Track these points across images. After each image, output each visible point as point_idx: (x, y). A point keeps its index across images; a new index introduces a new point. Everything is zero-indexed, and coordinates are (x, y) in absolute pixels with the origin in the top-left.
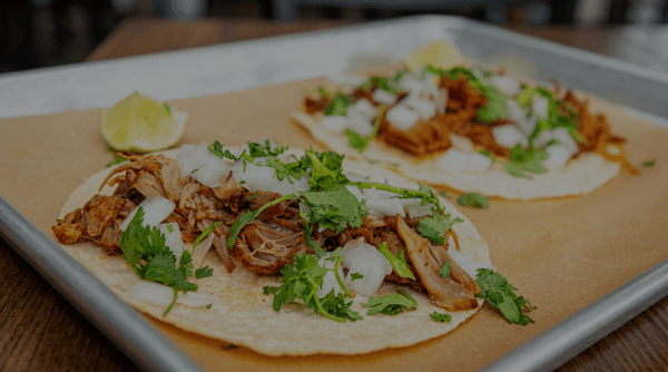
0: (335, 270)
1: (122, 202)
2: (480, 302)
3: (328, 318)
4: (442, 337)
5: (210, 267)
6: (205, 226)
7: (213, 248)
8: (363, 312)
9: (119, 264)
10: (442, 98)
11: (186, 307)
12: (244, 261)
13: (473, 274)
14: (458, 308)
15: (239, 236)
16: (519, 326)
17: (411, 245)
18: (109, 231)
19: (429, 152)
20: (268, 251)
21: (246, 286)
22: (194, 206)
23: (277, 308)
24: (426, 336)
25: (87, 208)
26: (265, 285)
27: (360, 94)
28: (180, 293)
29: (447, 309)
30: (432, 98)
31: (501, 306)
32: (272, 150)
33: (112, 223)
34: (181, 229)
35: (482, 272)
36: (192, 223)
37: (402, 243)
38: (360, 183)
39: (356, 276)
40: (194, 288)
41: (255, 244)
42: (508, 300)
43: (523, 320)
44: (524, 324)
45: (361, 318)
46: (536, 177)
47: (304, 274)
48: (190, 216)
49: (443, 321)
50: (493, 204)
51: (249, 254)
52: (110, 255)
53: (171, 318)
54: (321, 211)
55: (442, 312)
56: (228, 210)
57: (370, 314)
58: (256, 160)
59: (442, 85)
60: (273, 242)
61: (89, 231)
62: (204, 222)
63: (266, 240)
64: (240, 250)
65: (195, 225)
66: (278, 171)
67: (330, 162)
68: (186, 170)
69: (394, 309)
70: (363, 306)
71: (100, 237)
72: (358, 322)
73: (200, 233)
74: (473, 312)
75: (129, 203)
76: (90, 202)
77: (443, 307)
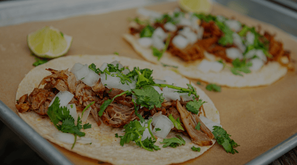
0: (148, 127)
1: (49, 93)
2: (214, 142)
3: (145, 149)
4: (196, 158)
5: (90, 124)
6: (87, 104)
7: (91, 114)
8: (161, 146)
9: (47, 123)
10: (201, 31)
11: (81, 144)
12: (106, 122)
13: (211, 129)
14: (204, 145)
15: (105, 111)
16: (231, 154)
17: (183, 115)
18: (42, 107)
19: (193, 60)
20: (117, 117)
21: (107, 133)
22: (82, 95)
23: (122, 144)
24: (189, 158)
25: (32, 95)
26: (116, 133)
27: (158, 25)
28: (78, 137)
29: (199, 145)
30: (196, 32)
31: (223, 144)
32: (119, 68)
33: (44, 103)
34: (76, 105)
35: (216, 127)
36: (81, 102)
37: (179, 114)
38: (160, 85)
39: (158, 129)
40: (83, 135)
41: (112, 115)
42: (226, 141)
43: (233, 151)
44: (233, 153)
45: (160, 149)
46: (246, 75)
47: (135, 130)
48: (80, 99)
49: (197, 151)
50: (223, 89)
51: (109, 119)
52: (43, 118)
53: (75, 150)
54: (141, 99)
55: (196, 146)
56: (98, 97)
57: (164, 147)
58: (112, 73)
59: (201, 25)
60: (120, 113)
61: (33, 107)
62: (87, 102)
63: (117, 112)
64: (104, 117)
65: (83, 103)
66: (122, 79)
67: (147, 75)
68: (79, 78)
69: (175, 145)
70: (161, 143)
71: (38, 109)
72: (159, 151)
73: (85, 107)
74: (210, 146)
75: (52, 94)
76: (32, 93)
77: (197, 144)
